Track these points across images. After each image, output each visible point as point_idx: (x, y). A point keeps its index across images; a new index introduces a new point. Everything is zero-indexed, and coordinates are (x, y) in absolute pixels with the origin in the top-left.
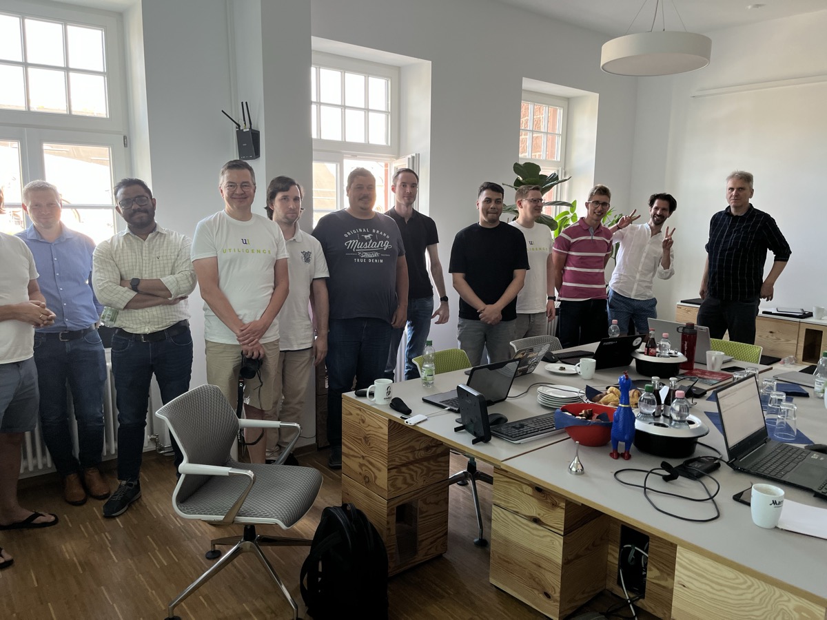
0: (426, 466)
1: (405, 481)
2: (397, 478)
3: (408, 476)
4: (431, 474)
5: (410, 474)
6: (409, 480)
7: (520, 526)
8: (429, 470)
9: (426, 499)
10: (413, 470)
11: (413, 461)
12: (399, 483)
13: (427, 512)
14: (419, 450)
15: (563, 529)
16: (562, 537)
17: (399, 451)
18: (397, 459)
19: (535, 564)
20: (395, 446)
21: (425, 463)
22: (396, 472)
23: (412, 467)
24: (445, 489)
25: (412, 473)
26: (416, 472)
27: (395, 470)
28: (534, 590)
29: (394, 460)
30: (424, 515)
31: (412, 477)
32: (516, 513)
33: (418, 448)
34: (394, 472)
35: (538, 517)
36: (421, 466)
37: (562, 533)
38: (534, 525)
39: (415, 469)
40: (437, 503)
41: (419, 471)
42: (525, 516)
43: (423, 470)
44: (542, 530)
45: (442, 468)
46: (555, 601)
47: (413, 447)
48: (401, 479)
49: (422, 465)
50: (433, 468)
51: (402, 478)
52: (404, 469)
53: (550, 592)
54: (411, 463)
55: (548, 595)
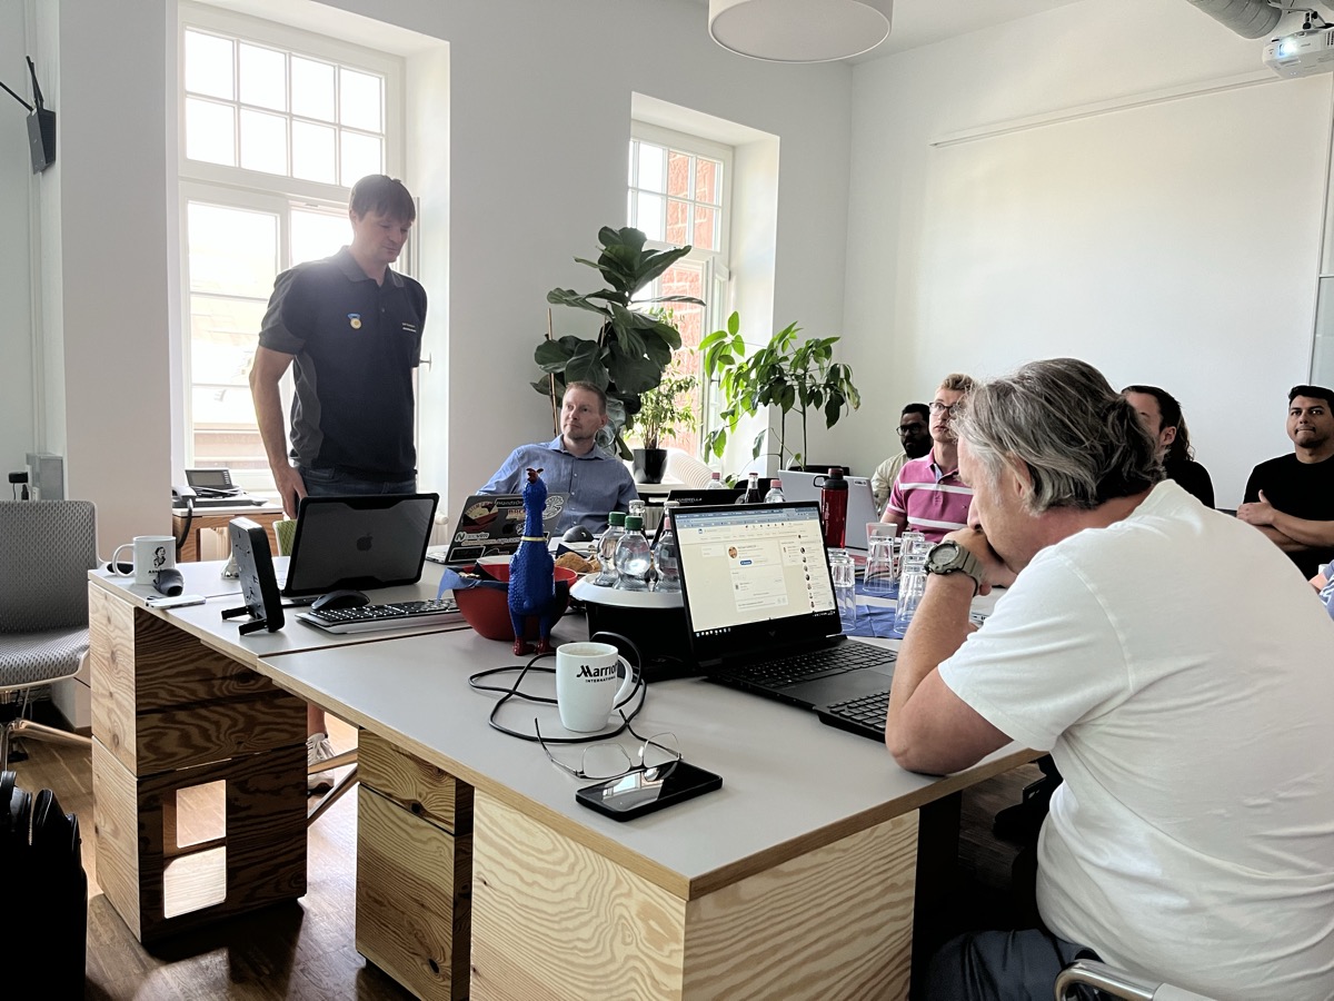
0: (243, 714)
1: (185, 740)
2: (165, 734)
3: (194, 732)
4: (258, 729)
5: (198, 726)
6: (197, 739)
7: (394, 823)
8: (251, 723)
9: (246, 781)
10: (205, 718)
11: (208, 701)
12: (171, 742)
13: (249, 808)
14: (224, 678)
15: (453, 821)
16: (453, 839)
17: (165, 677)
18: (163, 694)
19: (416, 901)
20: (156, 665)
21: (242, 707)
22: (161, 720)
23: (203, 712)
24: (297, 765)
25: (206, 725)
26: (217, 724)
27: (160, 716)
28: (415, 957)
29: (156, 696)
30: (243, 814)
31: (205, 733)
32: (388, 796)
33: (220, 675)
34: (154, 719)
35: (420, 800)
36: (230, 713)
37: (452, 830)
38: (413, 819)
39: (215, 717)
40: (276, 792)
41: (226, 723)
42: (402, 801)
43: (235, 723)
44: (426, 828)
45: (290, 721)
46: (445, 977)
47: (207, 671)
48: (174, 735)
49: (234, 709)
50: (262, 718)
51: (178, 733)
52: (182, 715)
53: (437, 960)
54: (203, 704)
55: (435, 967)
